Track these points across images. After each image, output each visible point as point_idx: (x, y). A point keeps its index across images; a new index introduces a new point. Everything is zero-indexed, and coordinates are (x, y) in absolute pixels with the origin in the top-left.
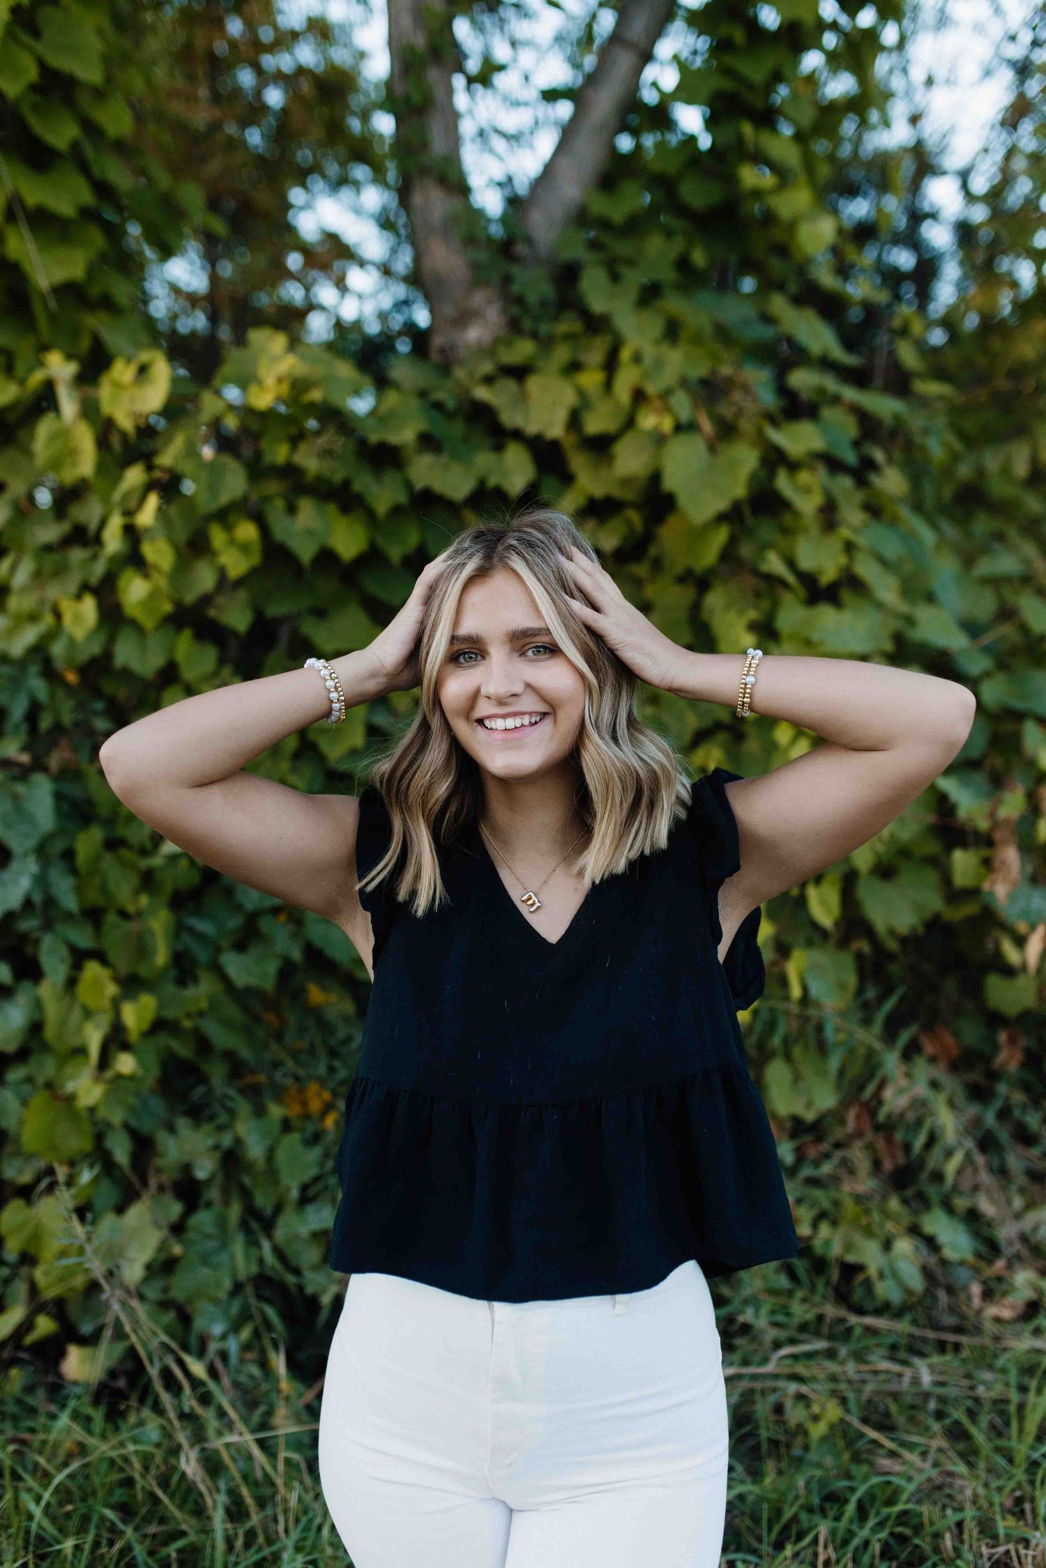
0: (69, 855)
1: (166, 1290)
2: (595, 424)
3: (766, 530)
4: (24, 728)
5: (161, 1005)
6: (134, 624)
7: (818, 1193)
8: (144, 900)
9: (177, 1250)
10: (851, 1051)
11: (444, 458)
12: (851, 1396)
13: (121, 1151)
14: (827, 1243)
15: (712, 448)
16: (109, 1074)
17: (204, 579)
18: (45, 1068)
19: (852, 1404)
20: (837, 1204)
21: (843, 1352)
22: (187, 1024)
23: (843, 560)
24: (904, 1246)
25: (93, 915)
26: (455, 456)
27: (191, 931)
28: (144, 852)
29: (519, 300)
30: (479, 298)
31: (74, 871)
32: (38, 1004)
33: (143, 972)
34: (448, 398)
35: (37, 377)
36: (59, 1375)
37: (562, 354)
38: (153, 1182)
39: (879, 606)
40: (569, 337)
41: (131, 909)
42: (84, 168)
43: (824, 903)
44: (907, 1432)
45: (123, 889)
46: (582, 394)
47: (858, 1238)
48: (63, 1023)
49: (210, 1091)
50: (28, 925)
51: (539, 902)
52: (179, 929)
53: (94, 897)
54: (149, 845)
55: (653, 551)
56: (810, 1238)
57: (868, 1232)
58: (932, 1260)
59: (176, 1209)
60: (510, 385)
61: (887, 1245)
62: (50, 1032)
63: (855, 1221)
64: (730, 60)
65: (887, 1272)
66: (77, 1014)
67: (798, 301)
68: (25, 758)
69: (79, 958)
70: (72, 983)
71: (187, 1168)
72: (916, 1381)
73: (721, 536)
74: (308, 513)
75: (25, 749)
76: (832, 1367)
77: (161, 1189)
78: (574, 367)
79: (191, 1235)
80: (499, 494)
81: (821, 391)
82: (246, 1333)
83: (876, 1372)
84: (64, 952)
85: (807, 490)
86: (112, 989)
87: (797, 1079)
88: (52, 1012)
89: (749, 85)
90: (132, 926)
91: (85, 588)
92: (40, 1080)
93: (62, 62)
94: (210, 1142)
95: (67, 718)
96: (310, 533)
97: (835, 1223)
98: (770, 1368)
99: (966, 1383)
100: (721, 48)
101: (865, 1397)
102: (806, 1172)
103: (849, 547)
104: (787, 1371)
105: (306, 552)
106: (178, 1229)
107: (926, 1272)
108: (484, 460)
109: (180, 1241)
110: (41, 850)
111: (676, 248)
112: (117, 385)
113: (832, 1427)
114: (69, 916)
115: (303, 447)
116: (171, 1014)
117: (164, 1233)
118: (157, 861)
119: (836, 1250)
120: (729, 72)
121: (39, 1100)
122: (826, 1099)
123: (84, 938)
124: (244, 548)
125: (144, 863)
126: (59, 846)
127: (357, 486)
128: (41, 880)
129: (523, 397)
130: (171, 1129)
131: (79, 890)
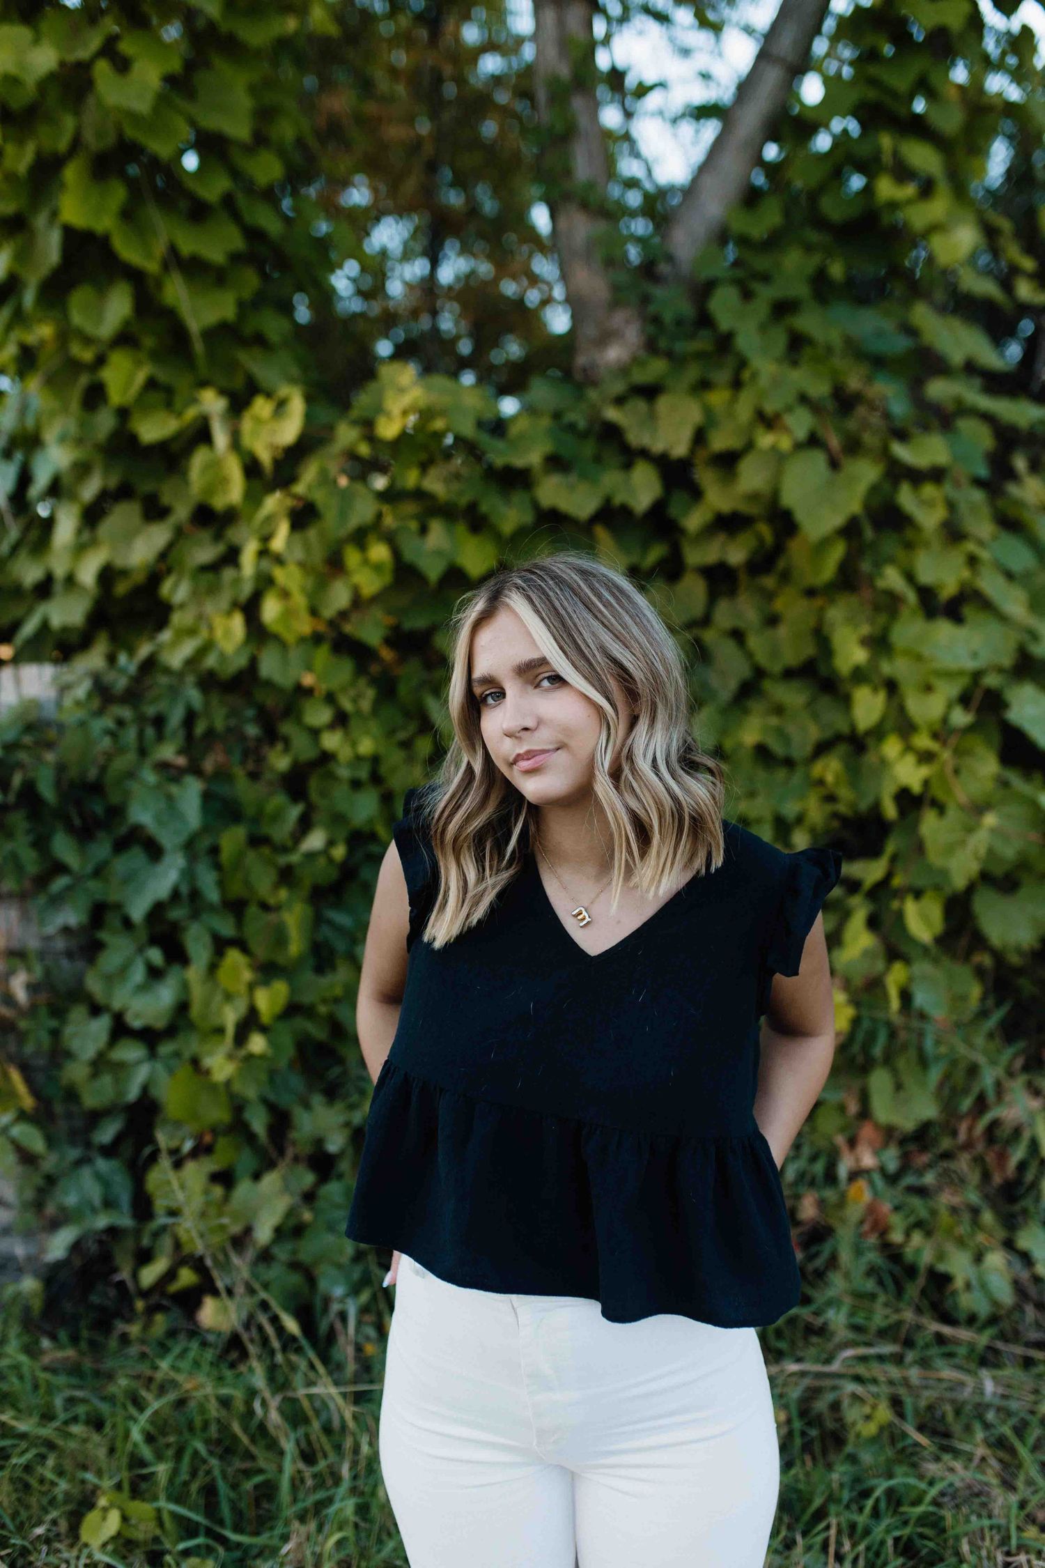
0: (215, 851)
1: (294, 1252)
2: (720, 441)
3: (890, 545)
4: (181, 734)
5: (293, 991)
6: (276, 638)
7: (916, 1202)
8: (283, 894)
9: (307, 1216)
10: (954, 1063)
11: (573, 478)
12: (908, 1401)
13: (258, 1123)
14: (918, 1251)
15: (834, 464)
16: (243, 1053)
17: (339, 597)
18: (190, 1044)
19: (909, 1409)
20: (934, 1213)
21: (910, 1356)
22: (323, 1009)
23: (966, 574)
24: (996, 1259)
25: (236, 907)
26: (584, 476)
27: (330, 923)
28: (285, 850)
29: (656, 320)
30: (619, 318)
31: (218, 866)
32: (185, 986)
33: (281, 960)
34: (578, 418)
35: (191, 413)
36: (195, 1323)
37: (693, 373)
38: (290, 1152)
39: (1003, 618)
40: (700, 356)
41: (272, 901)
42: (236, 216)
43: (925, 918)
44: (960, 1440)
45: (263, 882)
46: (708, 412)
47: (950, 1248)
48: (207, 1003)
49: (345, 1073)
50: (176, 914)
51: (589, 917)
52: (318, 920)
53: (236, 889)
54: (290, 843)
55: (781, 564)
56: (901, 1246)
57: (961, 1242)
58: (1025, 1275)
59: (308, 1179)
60: (640, 405)
61: (979, 1258)
62: (195, 1011)
63: (949, 1231)
64: (873, 70)
65: (974, 1282)
66: (218, 997)
67: (942, 310)
68: (181, 761)
69: (220, 945)
70: (213, 968)
71: (319, 1142)
72: (980, 1390)
73: (837, 552)
74: (438, 535)
75: (180, 752)
76: (894, 1372)
77: (296, 1159)
78: (703, 385)
79: (320, 1204)
80: (625, 511)
81: (959, 402)
82: (365, 1297)
83: (940, 1380)
84: (207, 939)
85: (929, 504)
86: (247, 975)
87: (899, 1087)
88: (198, 992)
89: (893, 94)
90: (272, 917)
91: (235, 605)
92: (187, 1055)
93: (213, 122)
94: (341, 1119)
95: (220, 724)
96: (438, 553)
97: (928, 1234)
98: (835, 1367)
99: (1032, 1398)
100: (868, 58)
101: (923, 1403)
102: (909, 1180)
103: (972, 561)
104: (852, 1371)
105: (433, 571)
106: (309, 1197)
107: (1017, 1286)
108: (611, 480)
109: (312, 1209)
110: (189, 847)
111: (815, 260)
112: (258, 421)
113: (882, 1429)
114: (211, 908)
115: (433, 472)
116: (306, 998)
117: (297, 1199)
118: (294, 858)
119: (926, 1258)
120: (873, 82)
121: (184, 1071)
122: (924, 1108)
123: (227, 928)
124: (378, 568)
125: (283, 860)
126: (205, 843)
127: (484, 508)
128: (189, 874)
129: (652, 416)
130: (307, 1106)
131: (221, 884)
